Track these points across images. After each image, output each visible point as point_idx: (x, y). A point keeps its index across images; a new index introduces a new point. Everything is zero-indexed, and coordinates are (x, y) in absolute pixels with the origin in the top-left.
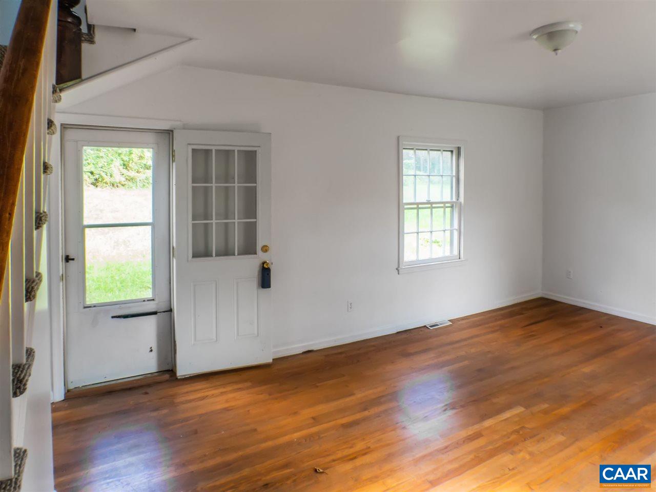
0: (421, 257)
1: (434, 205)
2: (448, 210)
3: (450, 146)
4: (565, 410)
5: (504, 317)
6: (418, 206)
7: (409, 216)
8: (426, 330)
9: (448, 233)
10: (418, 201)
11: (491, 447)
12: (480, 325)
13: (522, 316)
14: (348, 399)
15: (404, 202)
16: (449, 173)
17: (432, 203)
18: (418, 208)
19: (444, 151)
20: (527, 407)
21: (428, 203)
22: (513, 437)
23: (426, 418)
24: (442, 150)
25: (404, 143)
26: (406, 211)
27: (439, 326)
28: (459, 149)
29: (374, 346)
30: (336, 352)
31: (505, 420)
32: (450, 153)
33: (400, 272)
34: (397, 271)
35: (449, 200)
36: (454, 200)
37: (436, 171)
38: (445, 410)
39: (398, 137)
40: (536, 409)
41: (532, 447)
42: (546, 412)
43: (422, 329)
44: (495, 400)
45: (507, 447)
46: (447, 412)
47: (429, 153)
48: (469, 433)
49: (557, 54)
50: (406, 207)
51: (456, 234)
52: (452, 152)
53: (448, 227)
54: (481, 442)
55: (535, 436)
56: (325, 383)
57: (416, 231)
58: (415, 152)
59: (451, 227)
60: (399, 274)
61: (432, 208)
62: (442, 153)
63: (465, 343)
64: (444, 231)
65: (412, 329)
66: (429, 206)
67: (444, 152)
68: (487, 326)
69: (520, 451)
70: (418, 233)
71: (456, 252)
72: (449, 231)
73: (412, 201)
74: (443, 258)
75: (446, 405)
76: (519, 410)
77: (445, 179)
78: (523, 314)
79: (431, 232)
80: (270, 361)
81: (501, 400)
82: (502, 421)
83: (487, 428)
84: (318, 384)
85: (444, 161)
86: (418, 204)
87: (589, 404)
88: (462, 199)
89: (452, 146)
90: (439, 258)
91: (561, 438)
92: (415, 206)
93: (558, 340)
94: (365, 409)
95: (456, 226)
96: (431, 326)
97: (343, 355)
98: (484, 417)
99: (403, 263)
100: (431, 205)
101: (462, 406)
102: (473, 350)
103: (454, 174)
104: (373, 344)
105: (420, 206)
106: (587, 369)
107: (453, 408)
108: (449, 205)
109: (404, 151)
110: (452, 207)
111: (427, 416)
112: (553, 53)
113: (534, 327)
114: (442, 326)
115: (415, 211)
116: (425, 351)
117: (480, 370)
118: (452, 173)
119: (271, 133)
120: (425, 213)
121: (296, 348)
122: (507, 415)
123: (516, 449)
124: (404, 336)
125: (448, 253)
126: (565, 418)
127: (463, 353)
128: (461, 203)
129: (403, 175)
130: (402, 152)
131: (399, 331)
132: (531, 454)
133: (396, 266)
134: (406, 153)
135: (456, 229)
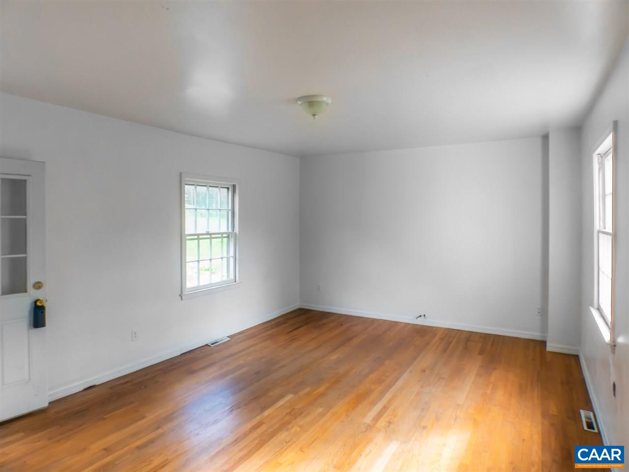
0: (202, 283)
1: (213, 236)
2: (225, 240)
3: (227, 183)
4: (322, 389)
5: (272, 327)
6: (198, 237)
7: (191, 246)
8: (208, 348)
9: (225, 260)
10: (198, 232)
11: (271, 430)
12: (253, 337)
13: (285, 325)
14: (140, 423)
15: (186, 233)
16: (226, 208)
17: (211, 234)
18: (198, 239)
19: (221, 187)
20: (295, 393)
21: (208, 234)
22: (287, 418)
23: (215, 422)
24: (219, 186)
25: (186, 179)
26: (187, 242)
27: (218, 343)
28: (234, 186)
29: (160, 370)
30: (122, 382)
31: (281, 406)
32: (226, 189)
33: (183, 298)
34: (180, 297)
35: (225, 230)
36: (230, 230)
37: (214, 206)
38: (232, 411)
39: (181, 174)
40: (302, 393)
41: (301, 421)
42: (308, 394)
43: (205, 347)
44: (271, 394)
45: (283, 426)
46: (233, 412)
47: (208, 189)
48: (253, 424)
49: (314, 118)
50: (188, 237)
51: (232, 260)
52: (228, 188)
53: (225, 255)
54: (263, 428)
55: (302, 413)
56: (112, 414)
57: (197, 259)
58: (196, 188)
59: (227, 255)
60: (182, 300)
61: (211, 238)
62: (220, 190)
63: (243, 353)
64: (222, 258)
65: (195, 349)
66: (209, 236)
67: (221, 189)
68: (259, 337)
69: (293, 427)
70: (198, 261)
71: (232, 277)
72: (226, 258)
73: (193, 232)
74: (221, 282)
75: (233, 406)
76: (289, 397)
77: (222, 212)
78: (286, 323)
79: (211, 260)
80: (46, 405)
81: (276, 392)
82: (279, 408)
83: (267, 416)
84: (105, 417)
85: (221, 196)
86: (198, 235)
87: (338, 381)
88: (237, 230)
89: (229, 184)
90: (218, 283)
91: (320, 410)
92: (196, 237)
93: (313, 339)
94: (158, 428)
95: (232, 253)
96: (212, 344)
97: (130, 384)
98: (263, 409)
99: (185, 290)
100: (210, 235)
101: (245, 405)
102: (250, 358)
103: (230, 208)
104: (159, 368)
105: (200, 237)
106: (334, 357)
107: (239, 408)
108: (225, 235)
109: (186, 187)
110: (228, 237)
111: (216, 420)
112: (312, 117)
113: (296, 332)
114: (221, 342)
115: (196, 241)
116: (211, 365)
117: (257, 373)
118: (228, 207)
119: (44, 162)
120: (204, 243)
121: (76, 386)
122: (281, 403)
123: (290, 426)
124: (189, 356)
125: (225, 279)
126: (322, 395)
127: (242, 362)
128: (236, 234)
129: (185, 209)
130: (184, 187)
131: (183, 352)
132: (301, 427)
133: (180, 293)
134: (187, 188)
135: (232, 257)
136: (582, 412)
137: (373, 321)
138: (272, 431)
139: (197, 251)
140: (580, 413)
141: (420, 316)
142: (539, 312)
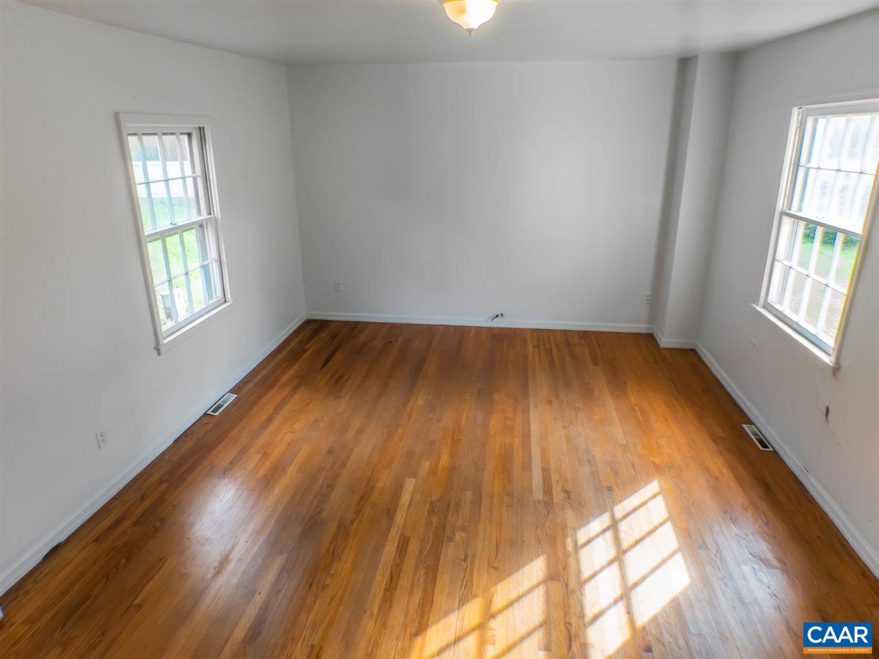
0: (182, 316)
3: (188, 125)
6: (162, 236)
8: (213, 420)
10: (161, 227)
11: (428, 546)
13: (307, 354)
15: (145, 233)
16: (192, 173)
17: (179, 227)
18: (163, 239)
19: (180, 134)
20: (414, 475)
21: (175, 227)
22: (434, 520)
24: (178, 133)
25: (127, 126)
26: (148, 247)
27: (223, 408)
28: (201, 130)
31: (410, 504)
32: (188, 137)
33: (162, 352)
34: (156, 352)
36: (205, 216)
39: (117, 115)
41: (458, 520)
43: (207, 420)
45: (440, 535)
47: (160, 139)
50: (147, 240)
52: (189, 135)
54: (413, 547)
57: (167, 278)
61: (181, 234)
65: (191, 427)
66: (177, 231)
69: (453, 532)
70: (170, 281)
71: (220, 294)
73: (154, 228)
76: (411, 483)
77: (187, 182)
78: (306, 350)
83: (405, 525)
85: (180, 149)
86: (161, 233)
88: (217, 212)
89: (191, 126)
90: (203, 312)
92: (159, 236)
96: (215, 411)
99: (162, 335)
100: (179, 229)
101: (357, 514)
103: (199, 173)
105: (165, 234)
109: (129, 139)
114: (226, 405)
115: (160, 244)
118: (196, 172)
120: (172, 241)
122: (406, 497)
123: (448, 532)
127: (289, 436)
128: (216, 220)
129: (135, 185)
130: (127, 139)
131: (175, 438)
132: (464, 529)
133: (153, 344)
134: (132, 142)
135: (215, 261)
136: (745, 426)
137: (430, 330)
138: (430, 548)
139: (163, 262)
140: (743, 428)
141: (497, 316)
142: (648, 300)
